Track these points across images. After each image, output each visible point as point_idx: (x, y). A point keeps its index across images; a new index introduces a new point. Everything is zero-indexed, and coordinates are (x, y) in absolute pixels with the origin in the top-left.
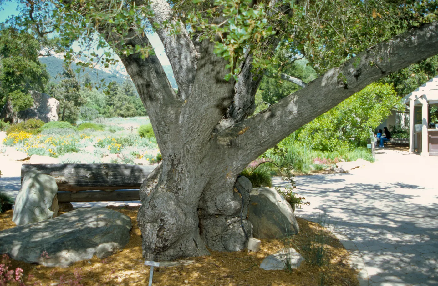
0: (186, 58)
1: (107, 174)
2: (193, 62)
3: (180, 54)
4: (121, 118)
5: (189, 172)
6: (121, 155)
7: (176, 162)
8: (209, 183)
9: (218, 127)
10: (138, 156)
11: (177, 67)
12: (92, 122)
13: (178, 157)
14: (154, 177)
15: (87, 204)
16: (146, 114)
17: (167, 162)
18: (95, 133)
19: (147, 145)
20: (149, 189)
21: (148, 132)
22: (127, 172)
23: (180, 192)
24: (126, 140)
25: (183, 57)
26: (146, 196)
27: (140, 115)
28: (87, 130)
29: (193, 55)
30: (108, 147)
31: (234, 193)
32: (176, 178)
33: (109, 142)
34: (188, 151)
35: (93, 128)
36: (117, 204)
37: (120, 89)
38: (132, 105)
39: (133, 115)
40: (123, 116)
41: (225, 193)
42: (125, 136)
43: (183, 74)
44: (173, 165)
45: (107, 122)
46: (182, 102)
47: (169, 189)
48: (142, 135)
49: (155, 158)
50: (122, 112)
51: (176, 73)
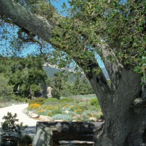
0: (115, 68)
1: (76, 127)
2: (118, 69)
3: (112, 66)
4: (81, 95)
5: (119, 127)
6: (82, 115)
7: (112, 122)
8: (129, 134)
9: (134, 103)
10: (91, 116)
11: (111, 72)
12: (68, 98)
13: (113, 120)
14: (101, 129)
15: (67, 142)
16: (94, 93)
17: (107, 122)
18: (69, 104)
19: (95, 110)
20: (98, 136)
21: (95, 103)
22: (86, 126)
23: (114, 138)
24: (85, 107)
25: (113, 67)
26: (96, 139)
27: (91, 93)
28: (65, 102)
29: (118, 65)
30: (75, 111)
31: (144, 139)
32: (112, 131)
33: (76, 109)
34: (118, 117)
35: (68, 101)
36: (82, 142)
37: (80, 81)
38: (87, 89)
39: (87, 94)
40: (82, 94)
41: (138, 139)
42: (84, 105)
43: (113, 75)
44: (110, 124)
45: (74, 97)
46: (114, 91)
47: (109, 137)
48: (92, 104)
49: (100, 117)
50: (82, 92)
51: (110, 75)
